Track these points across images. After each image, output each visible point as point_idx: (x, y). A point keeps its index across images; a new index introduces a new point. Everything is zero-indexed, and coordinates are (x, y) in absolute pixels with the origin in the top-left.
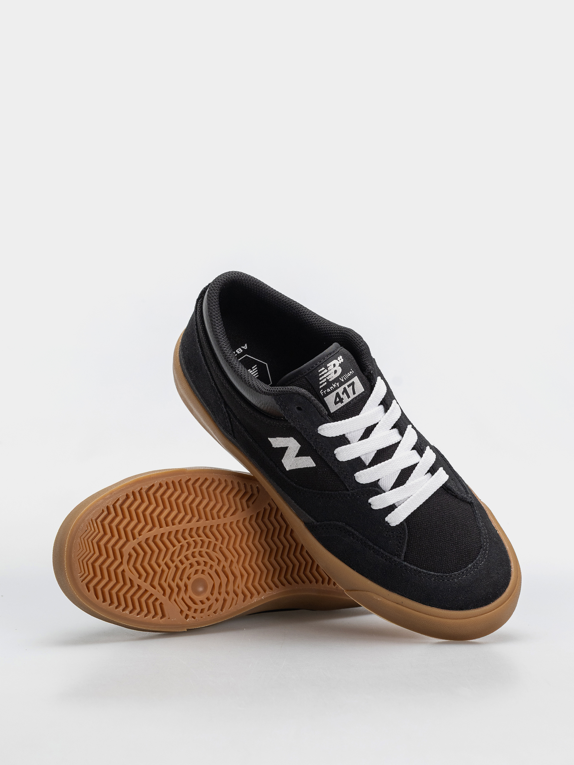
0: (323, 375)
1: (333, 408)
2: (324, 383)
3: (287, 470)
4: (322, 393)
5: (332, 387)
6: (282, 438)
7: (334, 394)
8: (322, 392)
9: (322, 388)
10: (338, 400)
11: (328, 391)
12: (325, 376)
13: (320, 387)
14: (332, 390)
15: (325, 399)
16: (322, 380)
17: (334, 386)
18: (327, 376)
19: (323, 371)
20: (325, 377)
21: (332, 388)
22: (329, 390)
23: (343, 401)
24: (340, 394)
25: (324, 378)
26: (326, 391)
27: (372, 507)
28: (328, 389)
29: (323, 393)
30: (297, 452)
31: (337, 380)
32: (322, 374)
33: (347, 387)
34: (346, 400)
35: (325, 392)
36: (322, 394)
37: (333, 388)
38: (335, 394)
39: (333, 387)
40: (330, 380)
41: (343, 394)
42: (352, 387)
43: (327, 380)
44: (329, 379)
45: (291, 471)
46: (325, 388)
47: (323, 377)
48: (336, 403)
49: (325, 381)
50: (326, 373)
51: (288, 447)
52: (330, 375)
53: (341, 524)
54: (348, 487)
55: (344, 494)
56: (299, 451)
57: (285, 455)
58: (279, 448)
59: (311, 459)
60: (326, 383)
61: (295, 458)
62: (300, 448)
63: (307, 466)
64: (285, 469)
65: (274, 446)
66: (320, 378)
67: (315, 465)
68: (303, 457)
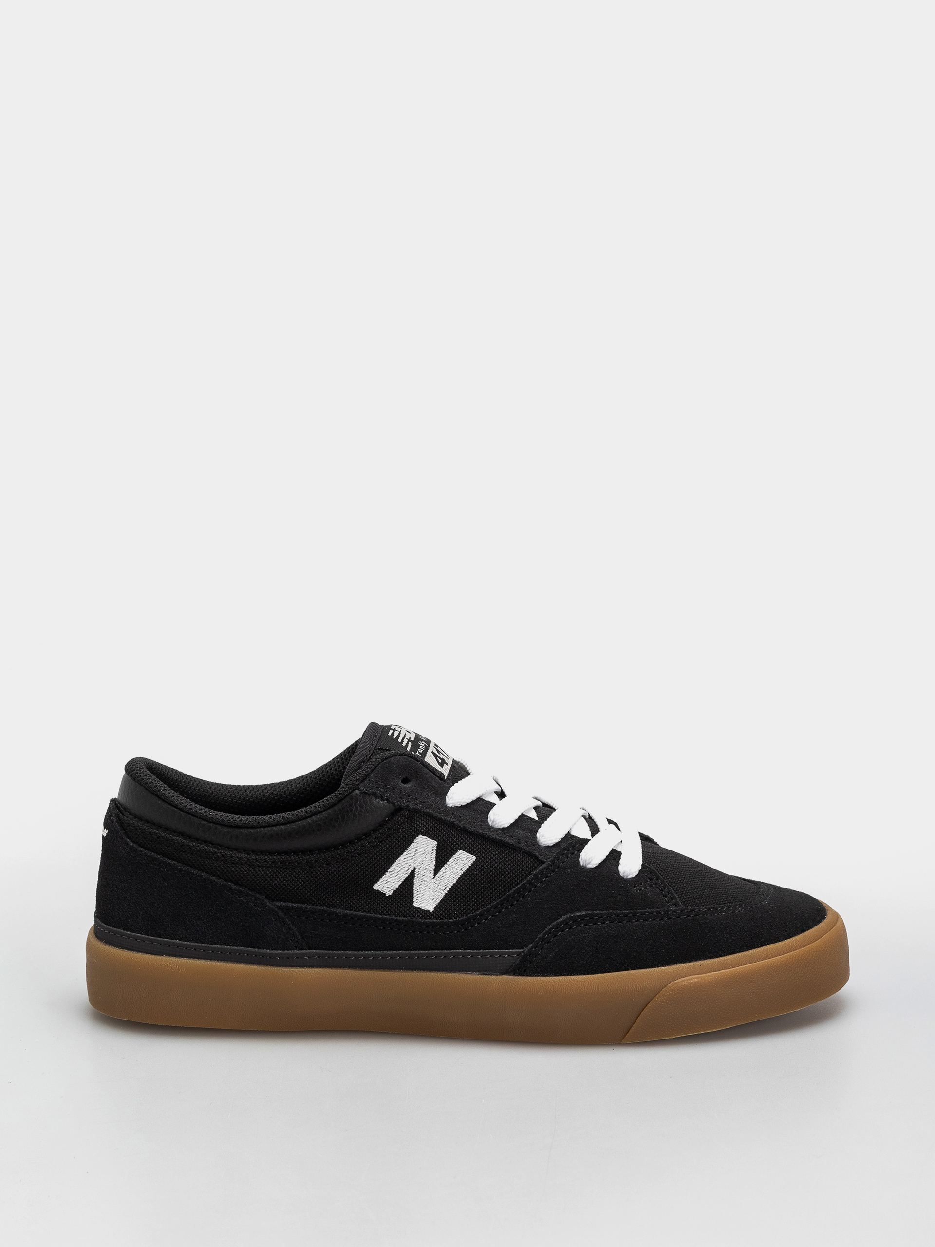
0: (399, 735)
2: (408, 743)
3: (431, 909)
6: (402, 858)
12: (402, 736)
13: (408, 749)
16: (403, 741)
18: (405, 736)
19: (393, 733)
27: (590, 867)
30: (435, 863)
32: (396, 735)
40: (412, 739)
43: (409, 740)
44: (409, 738)
45: (438, 907)
47: (401, 738)
53: (564, 917)
54: (540, 858)
55: (541, 873)
56: (437, 858)
57: (414, 891)
58: (399, 886)
59: (464, 852)
60: (410, 744)
61: (434, 878)
62: (438, 847)
63: (462, 873)
64: (428, 911)
65: (389, 892)
66: (400, 740)
67: (474, 858)
68: (448, 863)
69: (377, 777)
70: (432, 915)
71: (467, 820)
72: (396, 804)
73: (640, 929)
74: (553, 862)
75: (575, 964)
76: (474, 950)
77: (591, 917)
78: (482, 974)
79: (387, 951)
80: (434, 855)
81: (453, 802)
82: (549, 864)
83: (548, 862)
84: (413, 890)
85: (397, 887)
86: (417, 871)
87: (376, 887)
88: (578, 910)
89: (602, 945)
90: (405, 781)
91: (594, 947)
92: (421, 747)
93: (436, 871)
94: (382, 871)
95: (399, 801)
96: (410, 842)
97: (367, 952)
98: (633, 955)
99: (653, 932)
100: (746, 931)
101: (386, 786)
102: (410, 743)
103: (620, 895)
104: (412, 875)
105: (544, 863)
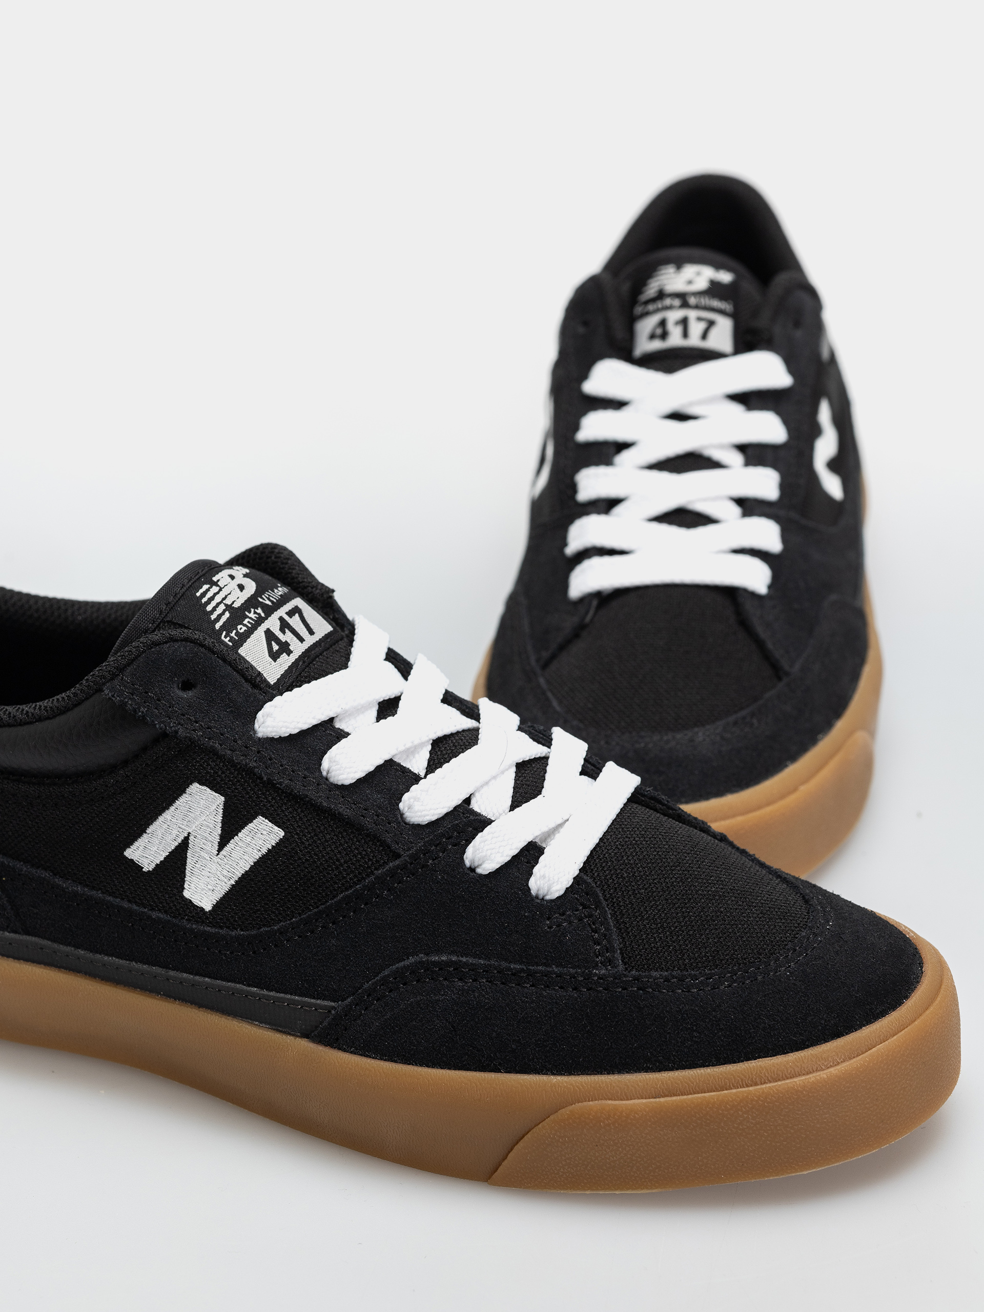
0: (212, 599)
1: (272, 671)
2: (223, 613)
3: (208, 907)
4: (227, 640)
5: (247, 620)
6: (167, 815)
7: (260, 633)
8: (226, 637)
9: (223, 627)
10: (276, 647)
11: (242, 631)
12: (218, 599)
13: (218, 626)
14: (250, 626)
15: (242, 651)
16: (214, 609)
17: (252, 615)
18: (224, 599)
19: (208, 590)
20: (220, 600)
21: (248, 622)
22: (242, 629)
23: (291, 648)
24: (277, 635)
25: (218, 604)
26: (234, 631)
27: (479, 871)
28: (239, 627)
29: (228, 638)
30: (220, 832)
31: (251, 602)
32: (209, 597)
33: (286, 617)
34: (298, 649)
35: (233, 634)
36: (229, 641)
37: (251, 621)
38: (263, 633)
39: (251, 618)
40: (236, 605)
41: (282, 630)
42: (299, 616)
43: (229, 608)
44: (233, 603)
45: (218, 906)
46: (229, 626)
47: (213, 604)
48: (274, 656)
49: (224, 612)
50: (215, 594)
51: (189, 833)
52: (230, 594)
53: (412, 960)
54: (394, 846)
55: (393, 873)
56: (224, 822)
57: (187, 871)
58: (165, 858)
59: (267, 821)
60: (227, 615)
61: (218, 854)
62: (226, 804)
63: (260, 854)
64: (202, 909)
65: (148, 865)
66: (209, 608)
67: (282, 833)
68: (240, 834)
69: (135, 675)
70: (207, 918)
71: (282, 766)
72: (158, 726)
73: (533, 1002)
74: (415, 857)
75: (414, 1046)
76: (262, 989)
77: (457, 966)
78: (274, 1029)
79: (136, 963)
80: (219, 818)
81: (264, 730)
82: (405, 860)
83: (405, 857)
84: (185, 869)
85: (162, 859)
86: (191, 838)
87: (129, 853)
88: (439, 951)
89: (464, 1020)
90: (187, 686)
91: (449, 1022)
92: (246, 622)
93: (222, 845)
94: (139, 830)
95: (163, 722)
96: (181, 791)
97: (106, 958)
98: (511, 1047)
99: (553, 1011)
100: (722, 1030)
101: (146, 693)
102: (227, 612)
103: (517, 932)
104: (184, 845)
105: (398, 856)
